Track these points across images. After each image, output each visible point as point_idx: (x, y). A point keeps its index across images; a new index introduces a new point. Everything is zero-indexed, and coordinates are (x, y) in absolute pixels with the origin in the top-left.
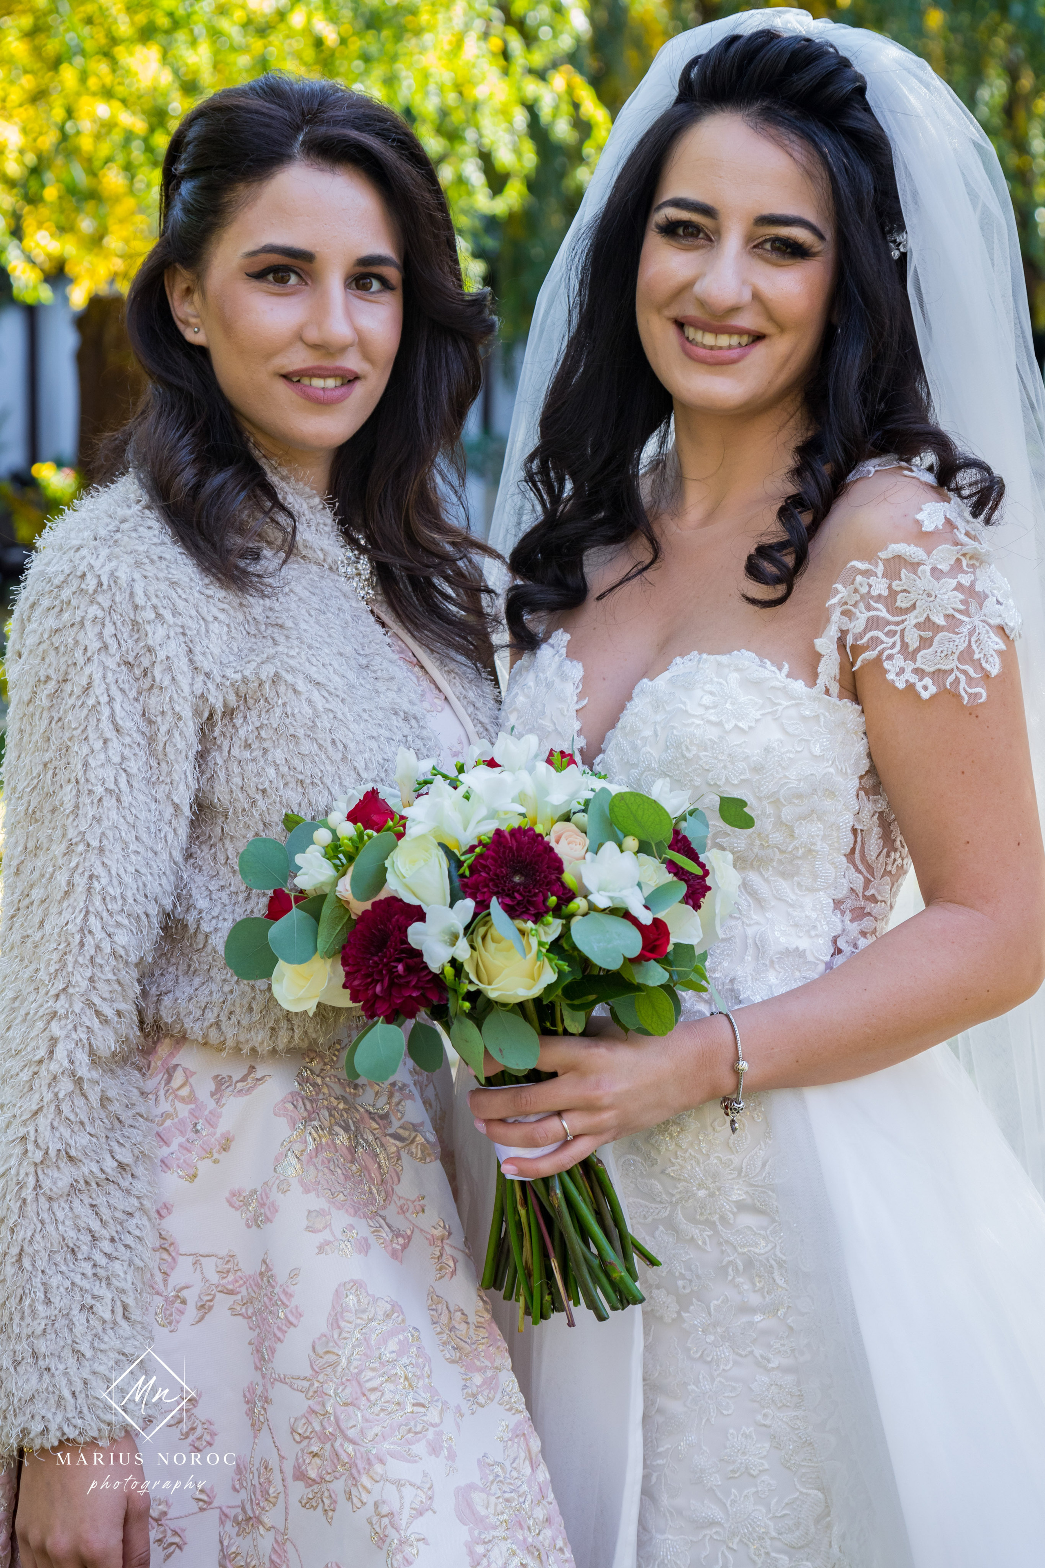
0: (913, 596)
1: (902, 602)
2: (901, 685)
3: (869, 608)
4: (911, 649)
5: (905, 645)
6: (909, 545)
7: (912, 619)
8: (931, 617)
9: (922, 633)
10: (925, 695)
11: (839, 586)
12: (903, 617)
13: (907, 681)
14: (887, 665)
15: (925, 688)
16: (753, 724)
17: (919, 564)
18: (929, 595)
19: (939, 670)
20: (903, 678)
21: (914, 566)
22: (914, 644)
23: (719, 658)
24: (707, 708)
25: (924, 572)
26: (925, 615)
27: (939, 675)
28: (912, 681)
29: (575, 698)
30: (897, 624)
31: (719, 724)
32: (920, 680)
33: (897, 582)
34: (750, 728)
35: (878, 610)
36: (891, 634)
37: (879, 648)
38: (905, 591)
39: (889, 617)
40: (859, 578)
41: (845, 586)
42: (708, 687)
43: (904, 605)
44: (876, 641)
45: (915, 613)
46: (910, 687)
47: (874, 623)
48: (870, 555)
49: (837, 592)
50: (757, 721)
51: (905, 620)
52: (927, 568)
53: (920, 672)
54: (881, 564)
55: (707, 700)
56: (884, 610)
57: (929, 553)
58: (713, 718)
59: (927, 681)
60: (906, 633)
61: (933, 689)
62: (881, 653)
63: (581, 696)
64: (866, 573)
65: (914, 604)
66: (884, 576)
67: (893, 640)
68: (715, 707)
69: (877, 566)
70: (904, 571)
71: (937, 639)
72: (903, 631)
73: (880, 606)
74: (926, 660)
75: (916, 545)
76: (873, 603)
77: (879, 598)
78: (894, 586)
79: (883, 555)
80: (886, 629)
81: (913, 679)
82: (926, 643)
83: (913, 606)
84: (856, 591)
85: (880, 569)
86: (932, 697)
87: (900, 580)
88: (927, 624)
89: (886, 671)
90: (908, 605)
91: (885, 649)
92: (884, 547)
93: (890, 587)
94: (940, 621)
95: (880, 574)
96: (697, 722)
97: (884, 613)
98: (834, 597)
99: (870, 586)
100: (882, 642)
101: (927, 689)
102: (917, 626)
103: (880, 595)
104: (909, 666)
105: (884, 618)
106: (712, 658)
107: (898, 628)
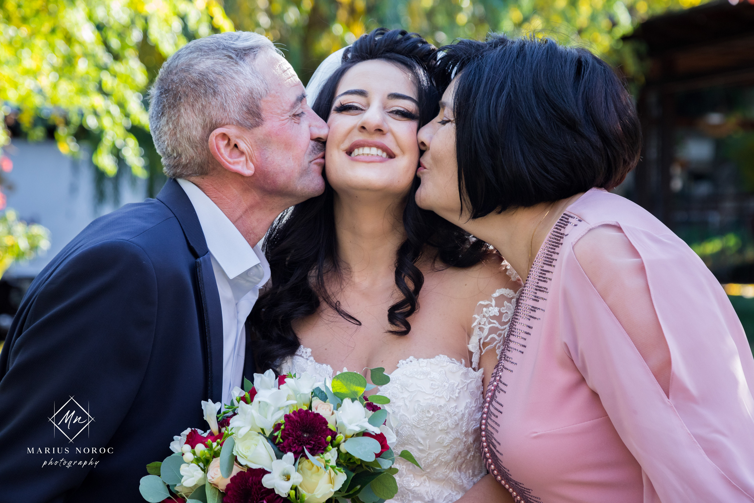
0: (509, 314)
1: (505, 318)
3: (490, 323)
6: (506, 289)
11: (476, 316)
12: (505, 326)
17: (512, 298)
21: (510, 300)
23: (431, 360)
25: (514, 302)
30: (503, 330)
33: (502, 308)
35: (494, 323)
36: (500, 335)
37: (495, 343)
38: (505, 312)
39: (499, 326)
40: (485, 309)
41: (478, 315)
43: (505, 320)
44: (493, 339)
45: (510, 323)
47: (493, 330)
49: (476, 319)
50: (458, 393)
51: (505, 328)
52: (515, 300)
54: (494, 301)
56: (497, 323)
57: (516, 292)
62: (495, 346)
66: (496, 306)
68: (438, 388)
69: (492, 302)
70: (505, 302)
72: (505, 333)
73: (495, 321)
75: (510, 289)
76: (491, 320)
78: (501, 311)
79: (494, 296)
80: (498, 333)
84: (484, 316)
85: (494, 303)
87: (504, 307)
91: (497, 343)
92: (494, 292)
93: (499, 311)
95: (494, 305)
96: (432, 397)
97: (497, 325)
98: (475, 322)
99: (490, 312)
100: (496, 340)
103: (495, 316)
105: (497, 328)
106: (426, 360)
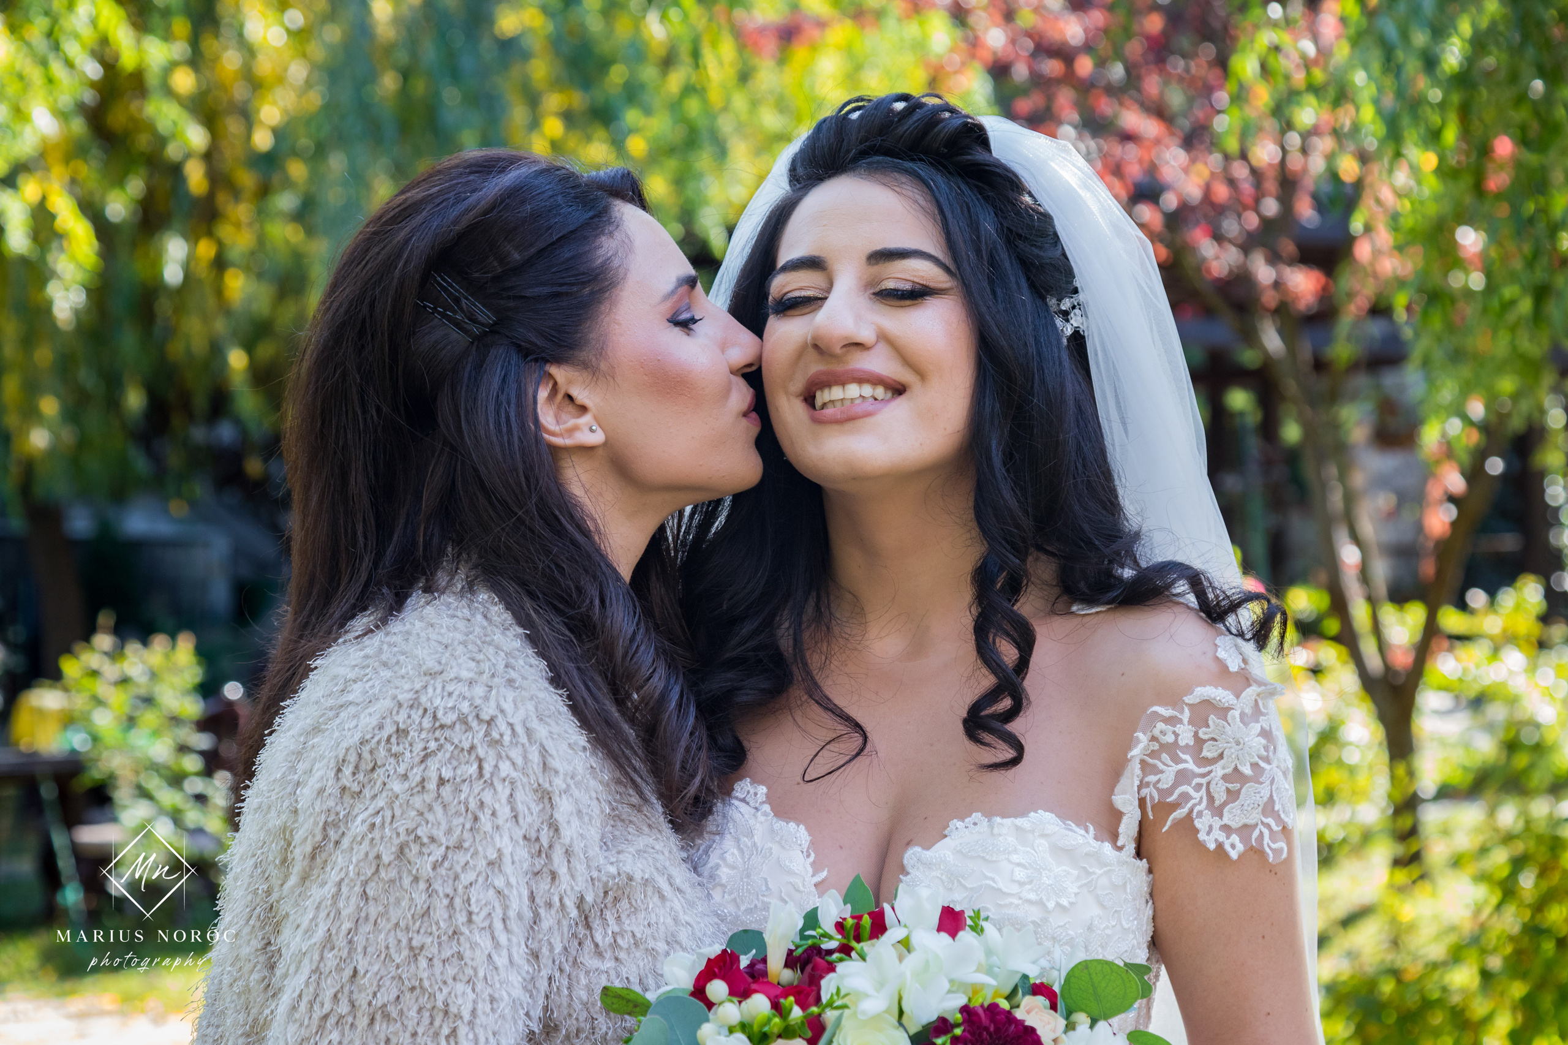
0: (1221, 745)
1: (1208, 752)
2: (1212, 846)
3: (1177, 760)
4: (1217, 803)
5: (1211, 799)
6: (1216, 687)
7: (1218, 770)
8: (1240, 767)
9: (1230, 786)
10: (1234, 855)
11: (1139, 735)
12: (1208, 769)
13: (1216, 840)
14: (1198, 823)
15: (1233, 846)
16: (1073, 900)
17: (1229, 709)
18: (1238, 743)
19: (1245, 826)
20: (1212, 837)
21: (1223, 712)
22: (1220, 797)
23: (1019, 821)
24: (1021, 884)
25: (1234, 718)
26: (1233, 766)
27: (1245, 830)
28: (1221, 839)
29: (810, 870)
30: (1203, 776)
31: (1041, 903)
32: (1228, 838)
33: (1204, 729)
34: (1071, 904)
35: (1186, 761)
36: (1198, 788)
37: (1189, 805)
38: (1214, 739)
39: (1197, 769)
40: (1162, 725)
41: (1145, 734)
42: (1015, 858)
43: (1210, 755)
44: (1186, 797)
45: (1222, 762)
46: (1220, 846)
47: (1182, 777)
48: (1174, 699)
49: (1139, 740)
50: (1076, 894)
51: (1210, 772)
52: (1236, 713)
53: (1226, 829)
54: (1186, 710)
55: (1020, 874)
56: (1191, 761)
57: (1238, 696)
58: (1032, 896)
59: (1235, 838)
60: (1212, 787)
61: (1240, 847)
62: (1191, 811)
63: (816, 867)
64: (1171, 721)
65: (1222, 753)
66: (1190, 722)
67: (1199, 794)
68: (1031, 882)
69: (1182, 712)
70: (1212, 716)
71: (1243, 790)
72: (1208, 784)
73: (1188, 757)
74: (1233, 816)
75: (1225, 688)
76: (1181, 754)
77: (1186, 749)
78: (1201, 735)
79: (1188, 699)
80: (1194, 783)
81: (1221, 837)
82: (1233, 795)
83: (1221, 756)
84: (1154, 739)
85: (1186, 715)
86: (1240, 856)
87: (1208, 726)
88: (1236, 775)
89: (1197, 831)
90: (1215, 754)
91: (1195, 805)
92: (1189, 691)
93: (1196, 734)
94: (1247, 770)
95: (1186, 720)
96: (1016, 901)
97: (1191, 765)
98: (1135, 746)
99: (1176, 735)
100: (1191, 798)
101: (1235, 848)
102: (1225, 778)
103: (1187, 745)
104: (1217, 823)
105: (1191, 771)
106: (1008, 821)
107: (1204, 781)
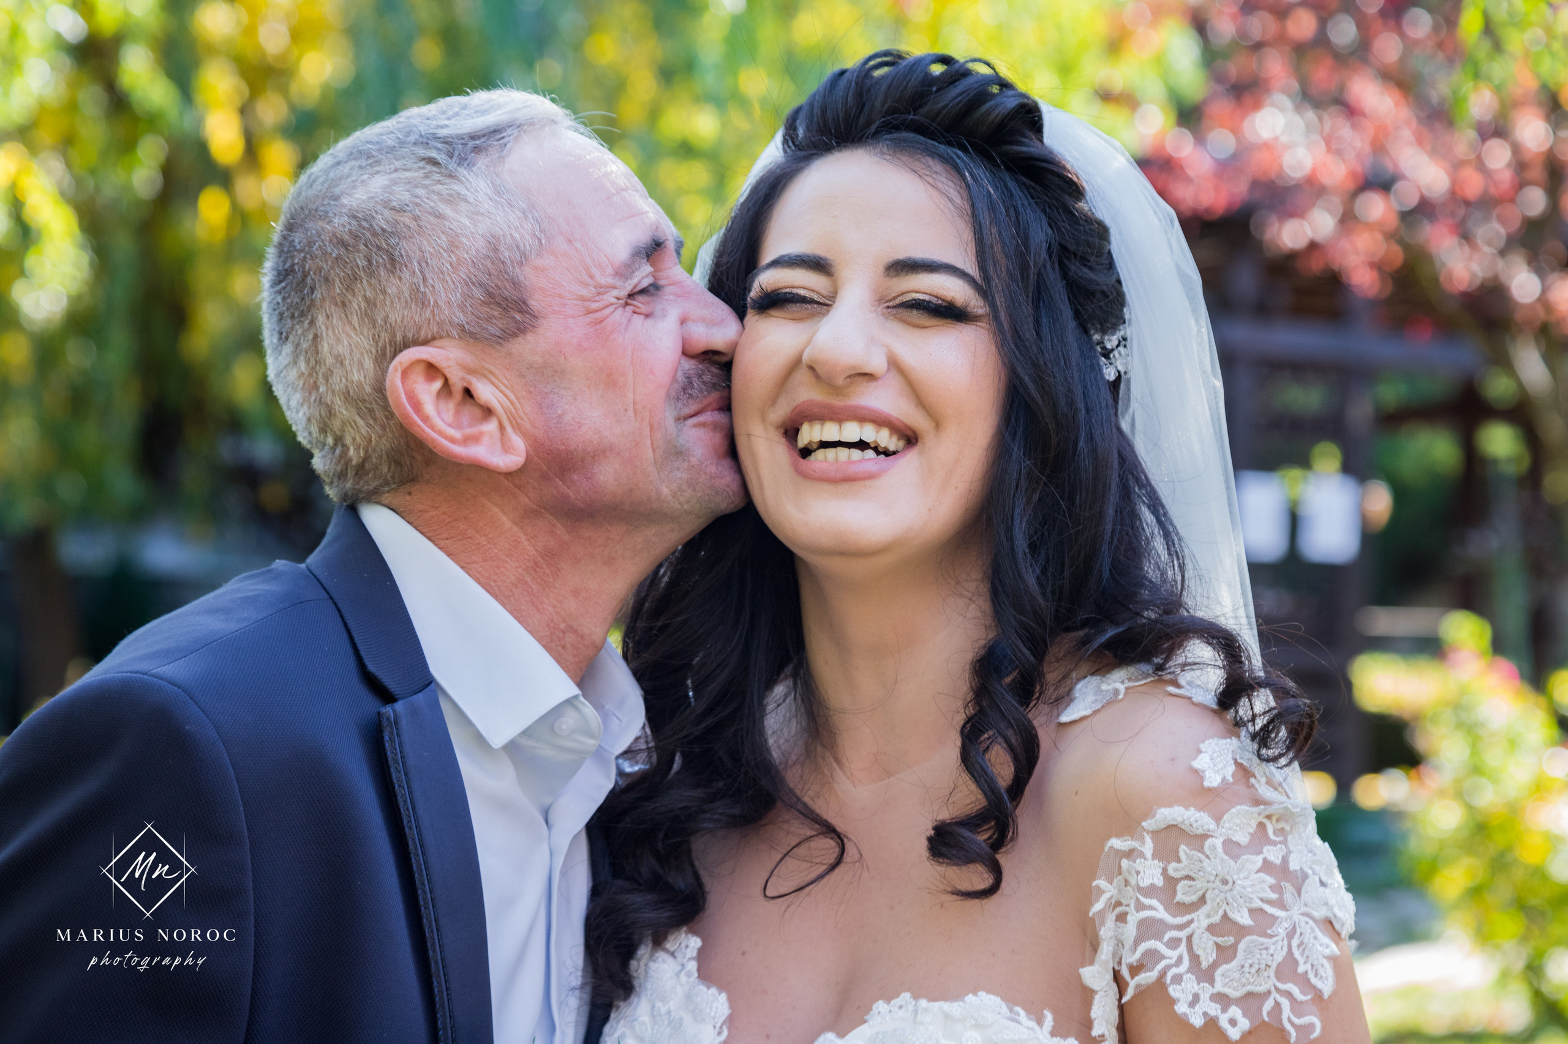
0: (1201, 885)
1: (1186, 893)
2: (1197, 1020)
3: (1139, 906)
4: (1204, 964)
5: (1196, 959)
6: (1187, 808)
7: (1201, 919)
8: (1230, 914)
9: (1219, 940)
10: (1234, 1033)
11: (1102, 883)
12: (1187, 918)
13: (1205, 1013)
14: (1174, 990)
15: (1233, 1022)
17: (1205, 837)
18: (1225, 882)
19: (1250, 994)
20: (1198, 1009)
21: (1199, 840)
22: (1209, 955)
23: (946, 1006)
25: (1213, 847)
26: (1221, 912)
27: (1251, 1000)
28: (1213, 1012)
30: (1181, 926)
32: (1224, 1011)
33: (1174, 865)
35: (1152, 908)
36: (1174, 943)
37: (1160, 966)
38: (1189, 878)
39: (1170, 918)
40: (1125, 863)
41: (1110, 881)
43: (1187, 899)
44: (1155, 955)
45: (1205, 909)
46: (1212, 1022)
48: (1132, 827)
49: (1101, 890)
51: (1192, 921)
52: (1218, 842)
53: (1221, 998)
54: (1148, 839)
56: (1161, 908)
57: (1218, 819)
59: (1236, 1011)
60: (1195, 941)
61: (1244, 1023)
62: (1164, 972)
64: (1130, 854)
65: (1204, 897)
66: (1154, 857)
67: (1176, 952)
69: (1142, 841)
70: (1184, 847)
71: (1241, 946)
72: (1189, 938)
73: (1155, 902)
74: (1229, 979)
75: (1198, 808)
76: (1142, 899)
77: (1150, 891)
78: (1171, 872)
79: (1150, 825)
80: (1167, 937)
81: (1215, 1009)
82: (1226, 953)
83: (1202, 900)
84: (1127, 883)
85: (1148, 847)
86: (1245, 1036)
87: (1179, 861)
88: (1225, 926)
89: (1173, 1002)
90: (1194, 898)
91: (1169, 967)
92: (1148, 814)
93: (1165, 872)
94: (1244, 918)
95: (1150, 853)
97: (1160, 913)
98: (1101, 897)
99: (1138, 873)
100: (1164, 957)
101: (1236, 1024)
102: (1211, 929)
103: (1153, 886)
104: (1207, 990)
105: (1161, 921)
106: (935, 1006)
107: (1183, 934)
